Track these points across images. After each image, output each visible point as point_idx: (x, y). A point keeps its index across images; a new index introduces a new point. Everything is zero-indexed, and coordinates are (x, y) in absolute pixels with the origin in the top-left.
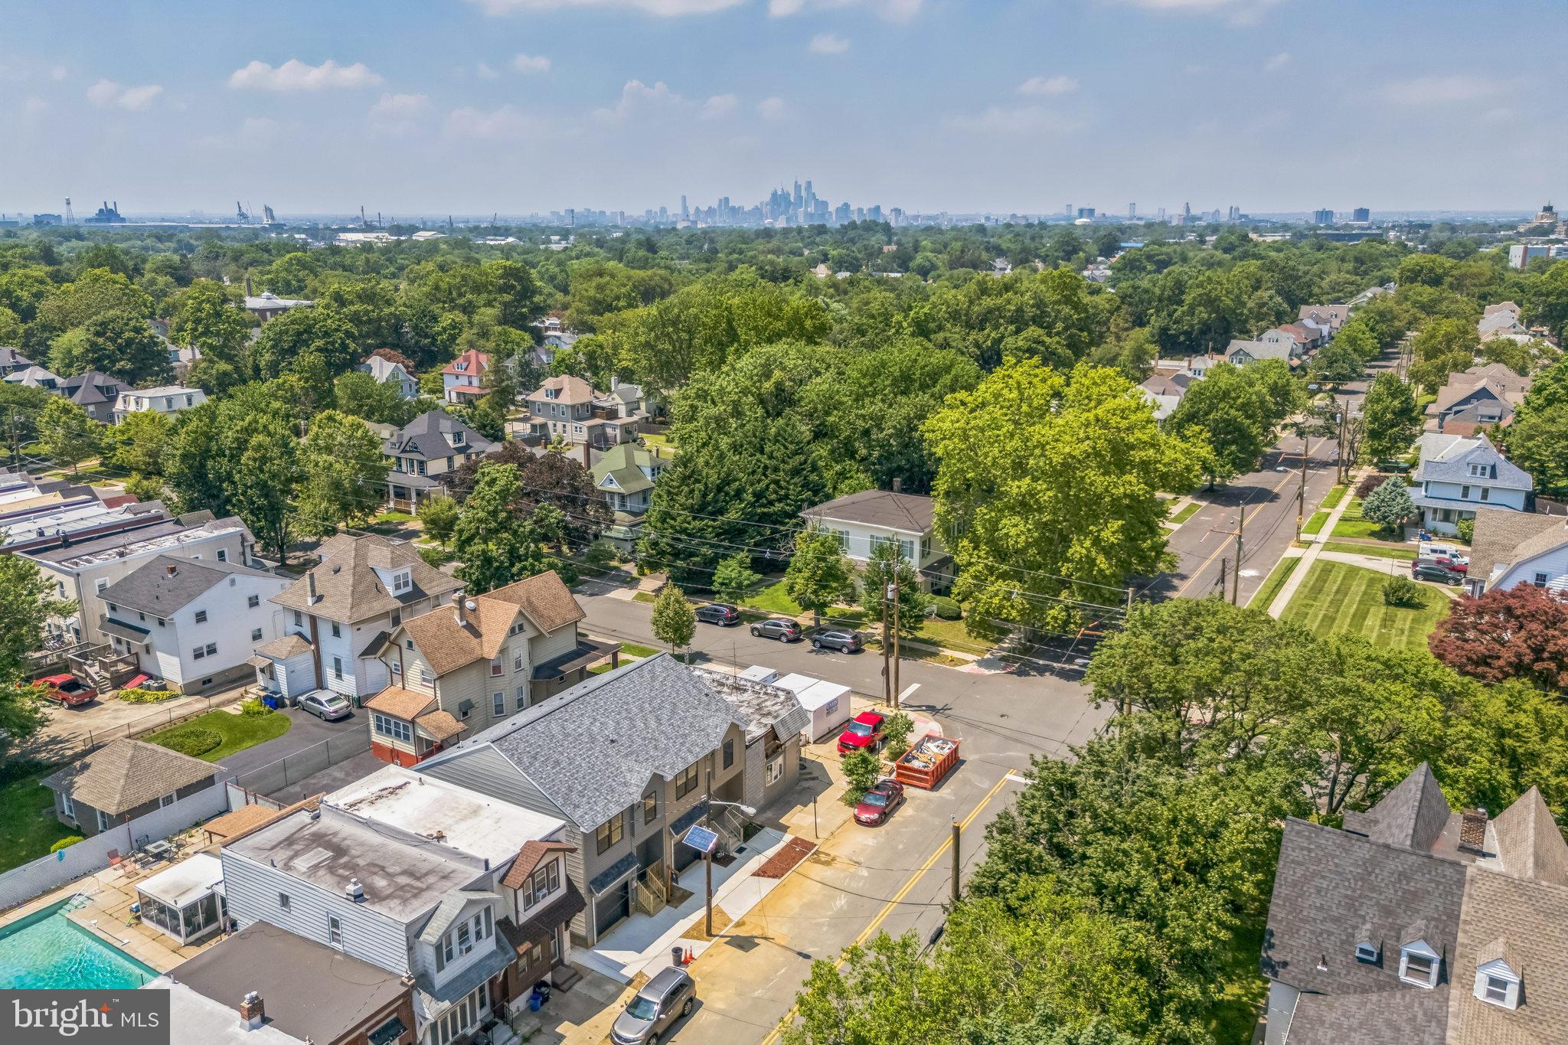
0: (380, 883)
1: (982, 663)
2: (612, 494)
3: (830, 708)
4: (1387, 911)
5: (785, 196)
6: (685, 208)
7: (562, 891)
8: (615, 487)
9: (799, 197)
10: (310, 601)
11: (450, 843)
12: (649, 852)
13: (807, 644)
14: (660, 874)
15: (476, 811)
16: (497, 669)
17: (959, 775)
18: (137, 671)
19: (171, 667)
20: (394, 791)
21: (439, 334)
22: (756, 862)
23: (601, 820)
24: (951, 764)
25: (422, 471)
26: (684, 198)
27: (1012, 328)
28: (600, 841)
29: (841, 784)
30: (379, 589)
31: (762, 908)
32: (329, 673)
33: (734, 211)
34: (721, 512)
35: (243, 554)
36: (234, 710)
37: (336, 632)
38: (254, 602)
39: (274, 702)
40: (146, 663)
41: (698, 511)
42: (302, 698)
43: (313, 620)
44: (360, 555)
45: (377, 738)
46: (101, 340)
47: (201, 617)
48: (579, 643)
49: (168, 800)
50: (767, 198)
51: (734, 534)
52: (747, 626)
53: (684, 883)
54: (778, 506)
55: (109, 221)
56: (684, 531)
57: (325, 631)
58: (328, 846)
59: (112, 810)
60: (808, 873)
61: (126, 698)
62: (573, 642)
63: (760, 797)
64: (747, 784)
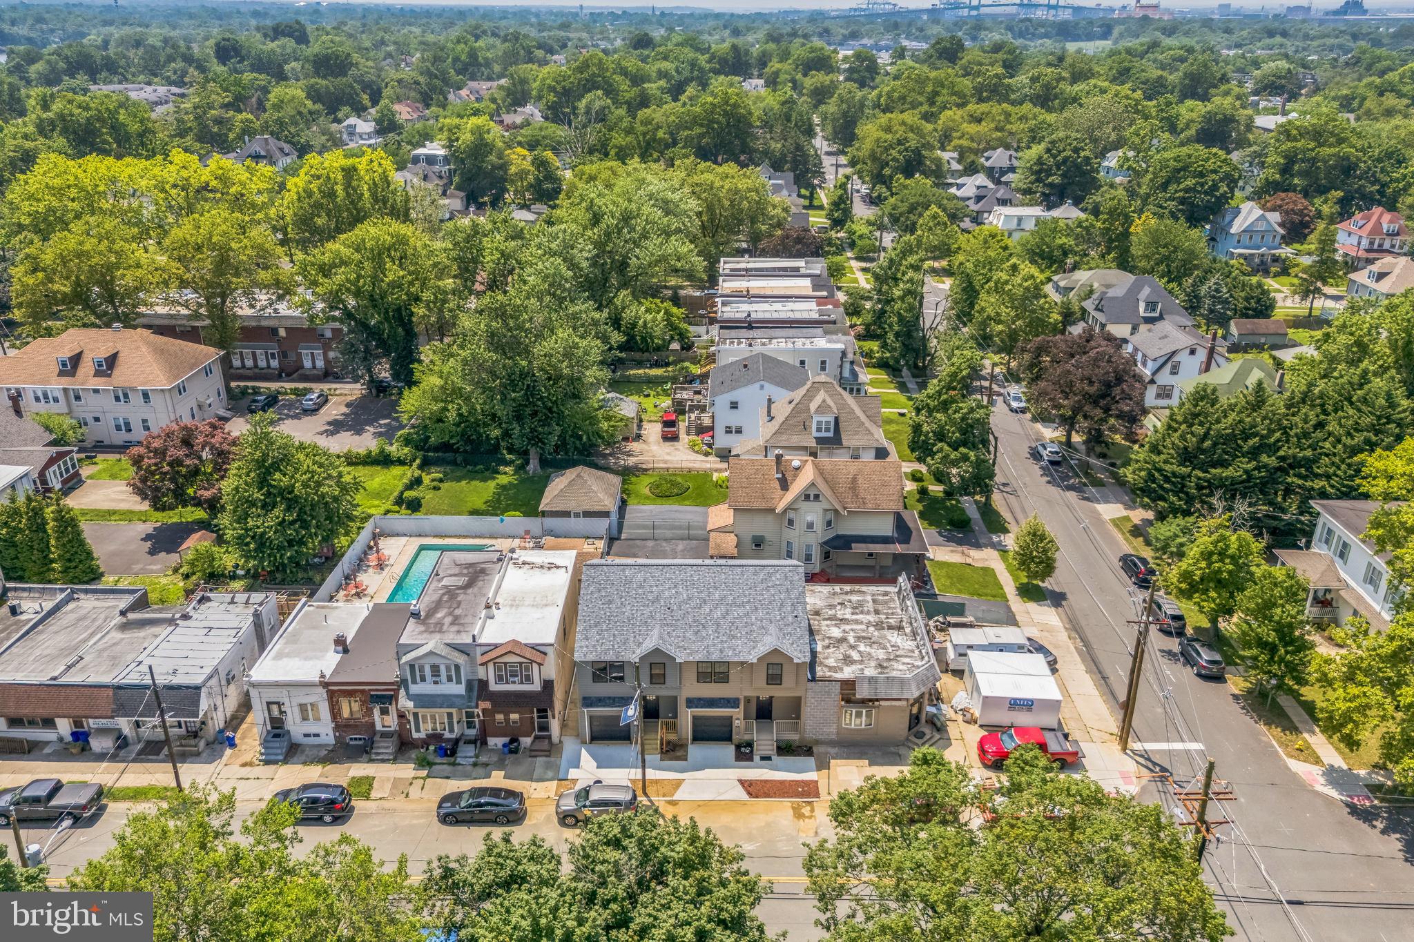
0: (440, 614)
7: (535, 687)
10: (767, 419)
15: (548, 605)
16: (791, 522)
20: (552, 567)
22: (758, 774)
30: (805, 427)
31: (711, 804)
35: (841, 366)
36: (716, 477)
47: (734, 405)
49: (577, 515)
58: (473, 579)
61: (689, 443)
62: (886, 527)
63: (830, 731)
64: (807, 711)
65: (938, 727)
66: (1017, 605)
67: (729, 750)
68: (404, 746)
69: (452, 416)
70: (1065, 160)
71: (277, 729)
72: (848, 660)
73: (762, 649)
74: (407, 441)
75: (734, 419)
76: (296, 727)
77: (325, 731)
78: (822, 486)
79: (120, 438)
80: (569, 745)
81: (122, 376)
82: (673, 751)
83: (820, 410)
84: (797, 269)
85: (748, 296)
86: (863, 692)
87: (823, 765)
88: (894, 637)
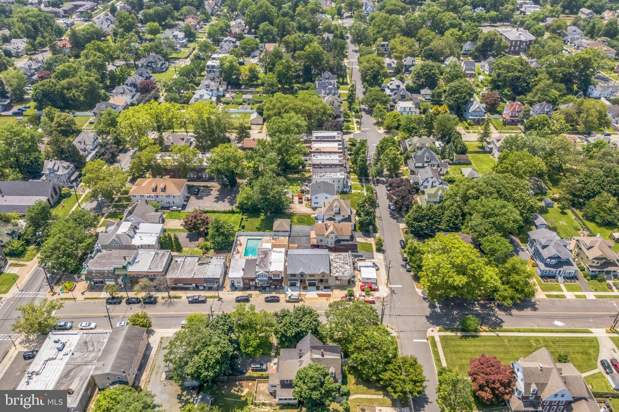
3: (368, 279)
7: (280, 278)
15: (281, 262)
16: (328, 237)
20: (280, 252)
22: (319, 292)
25: (415, 164)
30: (332, 210)
31: (310, 298)
35: (343, 181)
44: (333, 202)
47: (316, 198)
49: (281, 232)
58: (266, 255)
62: (348, 238)
63: (334, 284)
64: (329, 281)
65: (354, 283)
66: (375, 253)
67: (315, 288)
68: (256, 288)
69: (250, 203)
70: (426, 74)
71: (233, 285)
72: (337, 272)
73: (321, 272)
74: (238, 207)
75: (316, 201)
76: (236, 284)
77: (241, 285)
78: (335, 231)
79: (168, 205)
80: (286, 287)
81: (168, 192)
82: (305, 288)
83: (336, 207)
84: (334, 137)
85: (320, 152)
86: (339, 278)
87: (332, 291)
88: (346, 266)
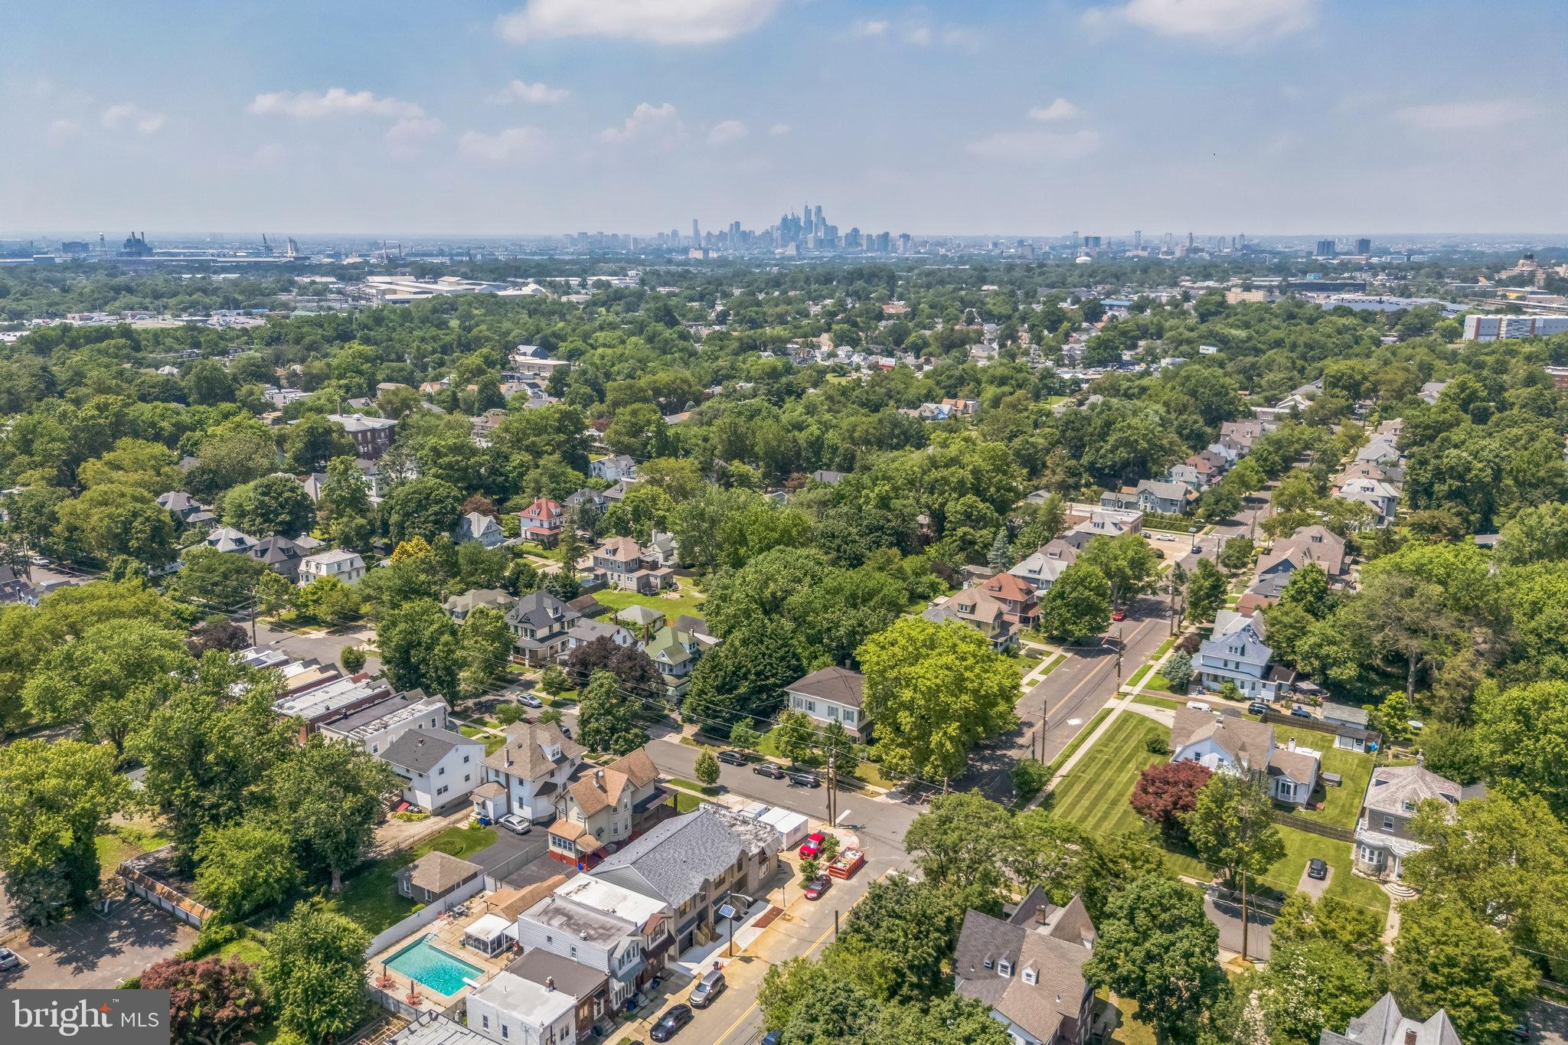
0: (592, 932)
1: (890, 795)
2: (664, 664)
3: (796, 830)
4: (998, 948)
5: (796, 221)
6: (697, 232)
7: (666, 935)
8: (666, 659)
9: (809, 222)
10: (506, 765)
11: (618, 914)
12: (702, 917)
13: (787, 781)
14: (707, 926)
15: (625, 898)
16: (615, 810)
17: (863, 870)
18: (402, 801)
19: (425, 800)
20: (585, 886)
21: (511, 472)
22: (753, 920)
23: (682, 902)
24: (861, 863)
25: (532, 636)
26: (696, 222)
27: (955, 495)
28: (681, 912)
29: (800, 876)
30: (544, 758)
31: (756, 943)
32: (515, 805)
33: (745, 235)
34: (736, 688)
35: (445, 719)
36: (464, 826)
37: (521, 782)
38: (466, 759)
39: (485, 822)
40: (407, 796)
41: (720, 690)
42: (502, 820)
43: (507, 776)
44: (533, 737)
45: (552, 848)
46: (267, 499)
47: (442, 771)
48: (657, 788)
49: (458, 886)
50: (778, 222)
51: (743, 701)
52: (751, 766)
53: (719, 930)
54: (772, 680)
55: (140, 254)
56: (712, 702)
57: (514, 783)
58: (564, 914)
59: (437, 891)
60: (779, 925)
61: (400, 817)
62: (653, 789)
66: (715, 800)
67: (730, 920)
75: (442, 782)
